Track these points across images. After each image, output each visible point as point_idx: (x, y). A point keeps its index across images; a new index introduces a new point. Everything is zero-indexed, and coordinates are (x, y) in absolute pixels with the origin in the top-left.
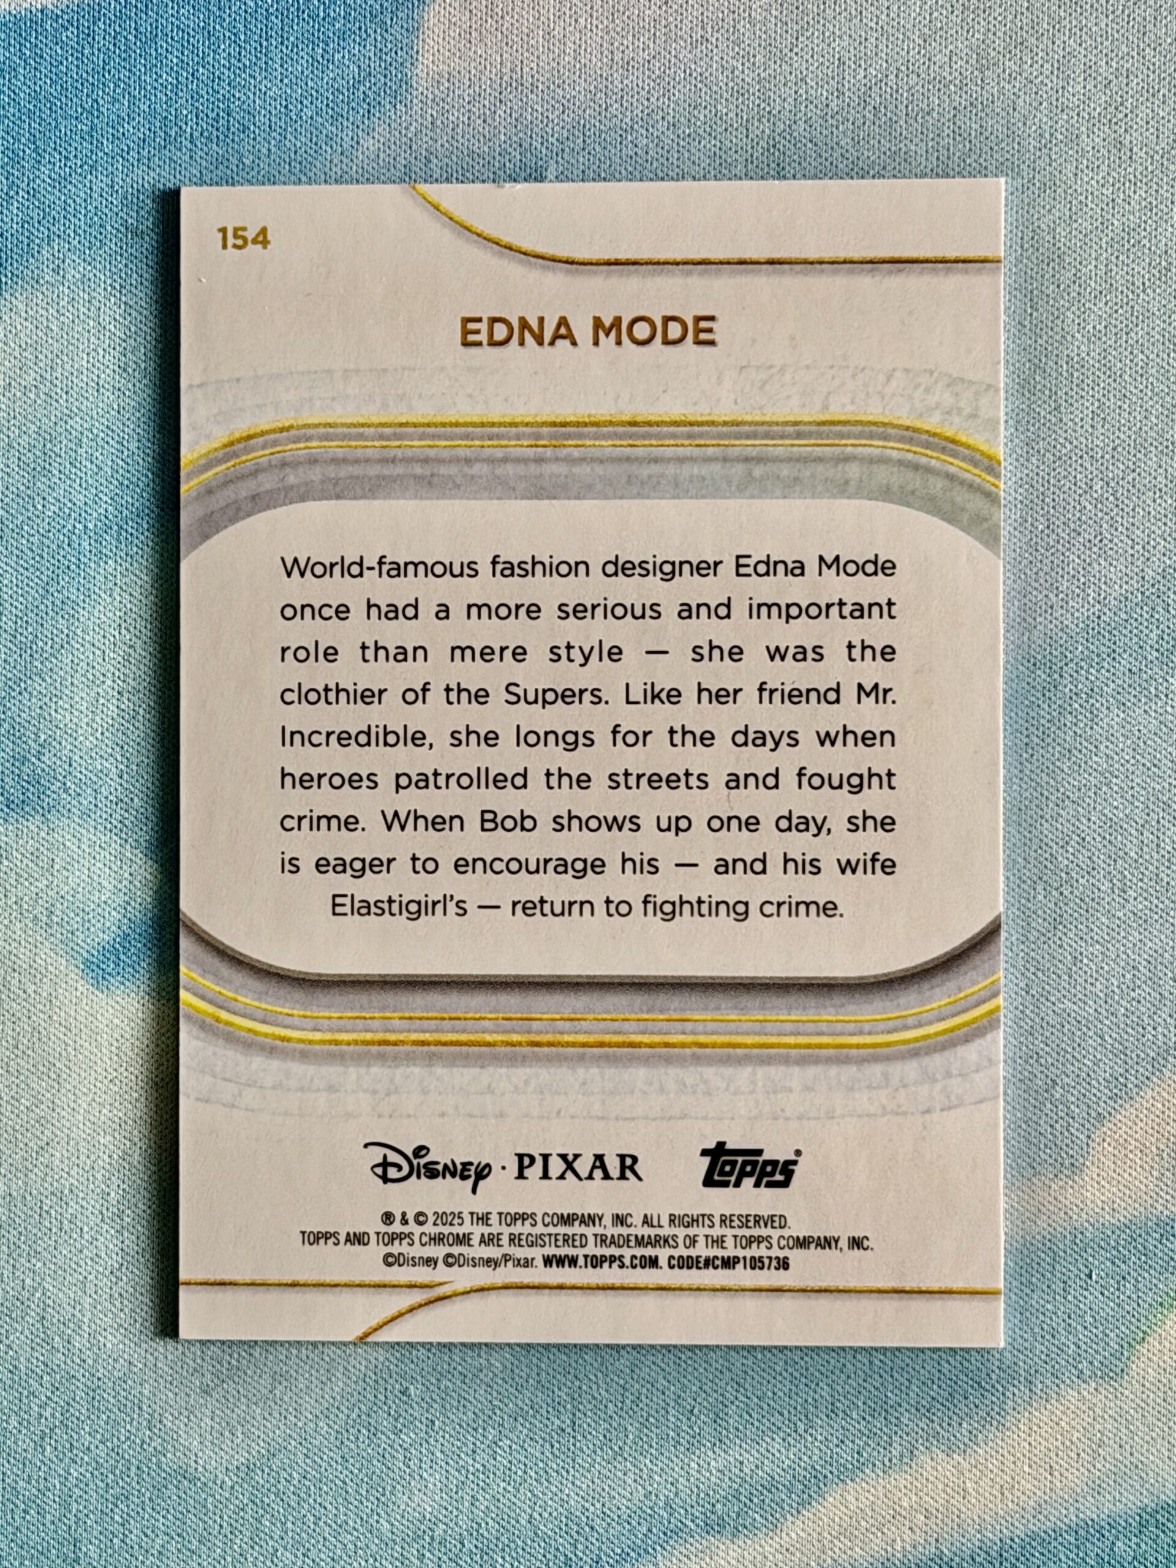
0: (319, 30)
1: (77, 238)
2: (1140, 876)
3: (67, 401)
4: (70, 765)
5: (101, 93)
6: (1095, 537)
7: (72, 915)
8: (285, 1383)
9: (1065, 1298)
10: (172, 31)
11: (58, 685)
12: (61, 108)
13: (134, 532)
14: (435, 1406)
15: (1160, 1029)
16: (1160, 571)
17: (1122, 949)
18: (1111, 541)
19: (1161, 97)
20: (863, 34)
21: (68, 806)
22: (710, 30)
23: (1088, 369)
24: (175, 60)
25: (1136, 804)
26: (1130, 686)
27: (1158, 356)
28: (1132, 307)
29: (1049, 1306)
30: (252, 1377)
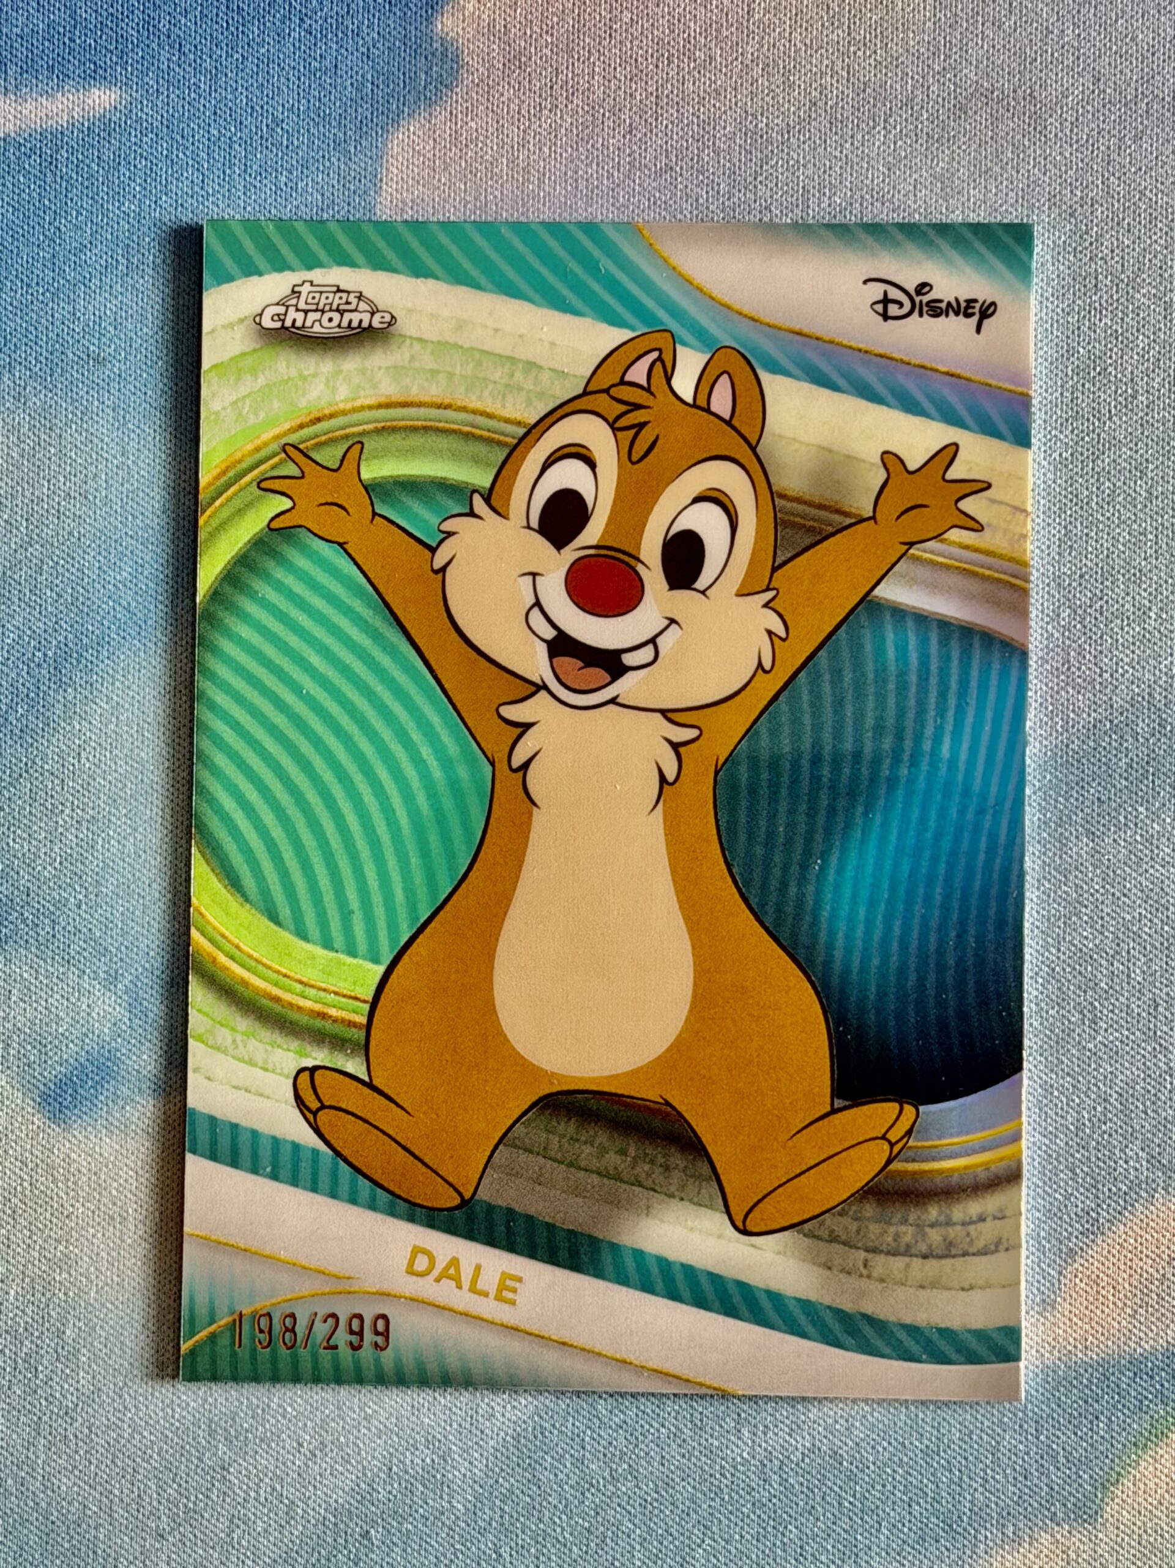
0: (282, 158)
1: (39, 365)
2: (1111, 1007)
3: (27, 528)
4: (28, 895)
5: (63, 221)
6: (1063, 665)
7: (29, 1047)
8: (242, 1526)
9: (1037, 1438)
10: (135, 159)
11: (16, 813)
12: (23, 236)
13: (94, 660)
14: (396, 1550)
15: (1131, 1163)
16: (1128, 698)
17: (1093, 1081)
18: (1079, 669)
19: (1126, 226)
20: (828, 164)
21: (25, 937)
22: (674, 159)
23: (1055, 497)
24: (138, 188)
25: (1106, 934)
26: (1099, 815)
27: (1124, 483)
28: (1099, 435)
29: (1021, 1447)
30: (208, 1521)
